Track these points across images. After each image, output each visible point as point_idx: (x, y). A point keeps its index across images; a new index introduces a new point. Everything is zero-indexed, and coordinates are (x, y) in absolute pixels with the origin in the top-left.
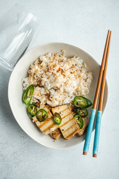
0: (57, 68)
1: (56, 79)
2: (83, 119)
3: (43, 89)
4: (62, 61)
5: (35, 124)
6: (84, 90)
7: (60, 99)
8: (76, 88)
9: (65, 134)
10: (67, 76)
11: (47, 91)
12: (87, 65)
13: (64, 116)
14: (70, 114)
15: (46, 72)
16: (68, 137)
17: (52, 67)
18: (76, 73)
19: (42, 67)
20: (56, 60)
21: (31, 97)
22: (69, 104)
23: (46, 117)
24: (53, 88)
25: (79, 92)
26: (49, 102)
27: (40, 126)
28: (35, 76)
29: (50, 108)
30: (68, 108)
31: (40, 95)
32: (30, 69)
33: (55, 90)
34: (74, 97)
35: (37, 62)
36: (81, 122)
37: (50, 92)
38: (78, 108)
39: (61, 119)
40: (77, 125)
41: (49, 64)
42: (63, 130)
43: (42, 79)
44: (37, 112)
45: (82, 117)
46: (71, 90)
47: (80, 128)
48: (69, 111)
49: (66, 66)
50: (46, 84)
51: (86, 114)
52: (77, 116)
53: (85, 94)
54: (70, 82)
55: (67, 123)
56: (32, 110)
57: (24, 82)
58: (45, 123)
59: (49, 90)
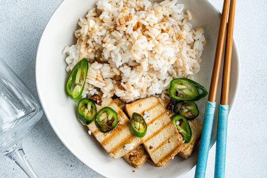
0: (133, 22)
1: (132, 44)
2: (190, 123)
3: (106, 67)
4: (142, 9)
5: (93, 137)
6: (190, 64)
7: (141, 85)
8: (172, 62)
9: (156, 156)
10: (154, 37)
11: (115, 70)
12: (193, 13)
13: (151, 119)
14: (162, 114)
15: (110, 32)
16: (161, 161)
17: (123, 21)
18: (171, 31)
19: (102, 21)
20: (131, 7)
21: (82, 83)
22: (160, 95)
23: (115, 122)
24: (127, 64)
25: (180, 70)
26: (119, 93)
27: (104, 142)
28: (89, 42)
29: (123, 104)
30: (159, 103)
31: (101, 79)
32: (79, 27)
33: (132, 68)
34: (169, 79)
35: (92, 13)
36: (186, 130)
37: (121, 72)
38: (178, 102)
39: (145, 125)
40: (180, 135)
41: (116, 14)
42: (151, 148)
43: (104, 45)
44: (97, 114)
45: (188, 119)
46: (164, 66)
47: (186, 142)
48: (161, 109)
49: (152, 19)
50: (113, 56)
51: (196, 113)
52: (178, 118)
53: (191, 73)
54: (161, 49)
55: (158, 132)
56: (86, 111)
57: (67, 55)
58: (113, 135)
59: (118, 69)
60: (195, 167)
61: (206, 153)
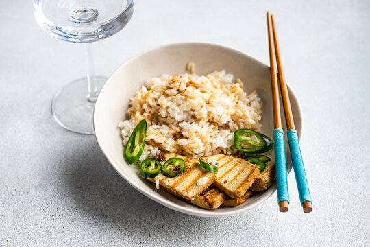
3: (164, 127)
8: (232, 111)
9: (231, 187)
11: (174, 127)
13: (220, 165)
14: (231, 160)
16: (239, 188)
23: (182, 168)
27: (174, 185)
28: (145, 106)
37: (181, 129)
42: (225, 183)
44: (162, 167)
46: (223, 113)
47: (262, 171)
55: (230, 170)
56: (151, 168)
58: (183, 177)
59: (178, 126)
60: (276, 192)
61: (285, 178)
